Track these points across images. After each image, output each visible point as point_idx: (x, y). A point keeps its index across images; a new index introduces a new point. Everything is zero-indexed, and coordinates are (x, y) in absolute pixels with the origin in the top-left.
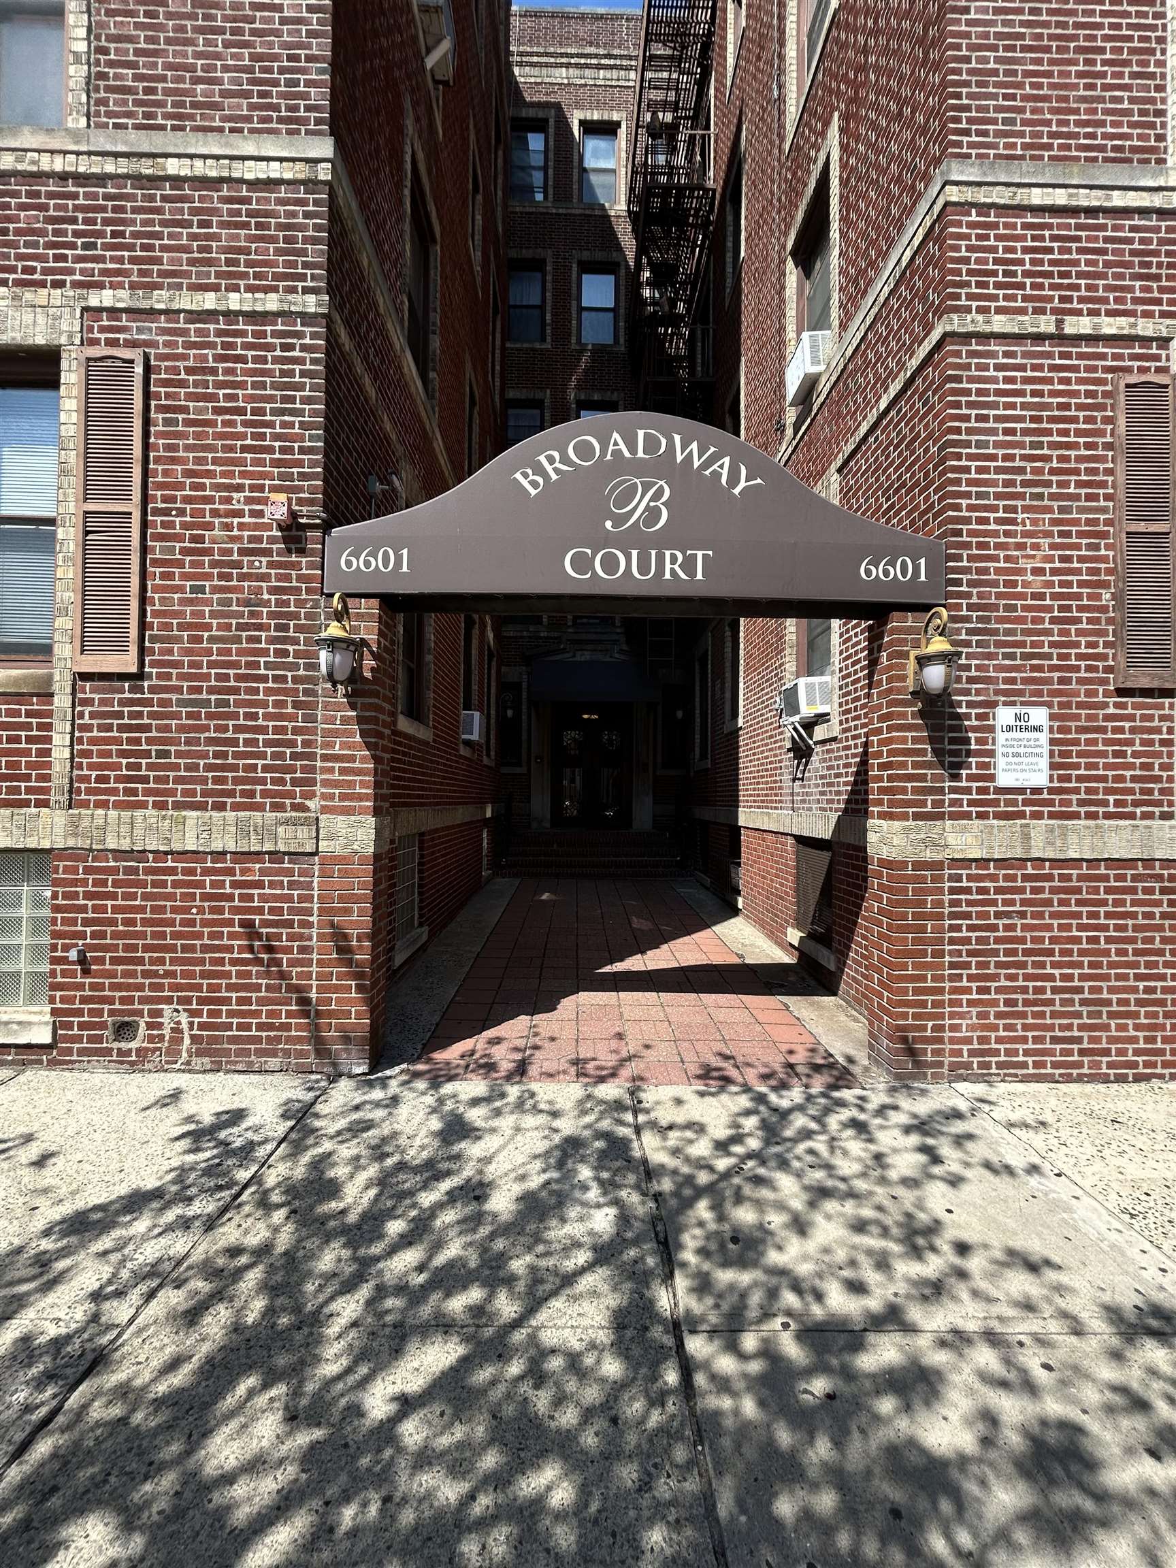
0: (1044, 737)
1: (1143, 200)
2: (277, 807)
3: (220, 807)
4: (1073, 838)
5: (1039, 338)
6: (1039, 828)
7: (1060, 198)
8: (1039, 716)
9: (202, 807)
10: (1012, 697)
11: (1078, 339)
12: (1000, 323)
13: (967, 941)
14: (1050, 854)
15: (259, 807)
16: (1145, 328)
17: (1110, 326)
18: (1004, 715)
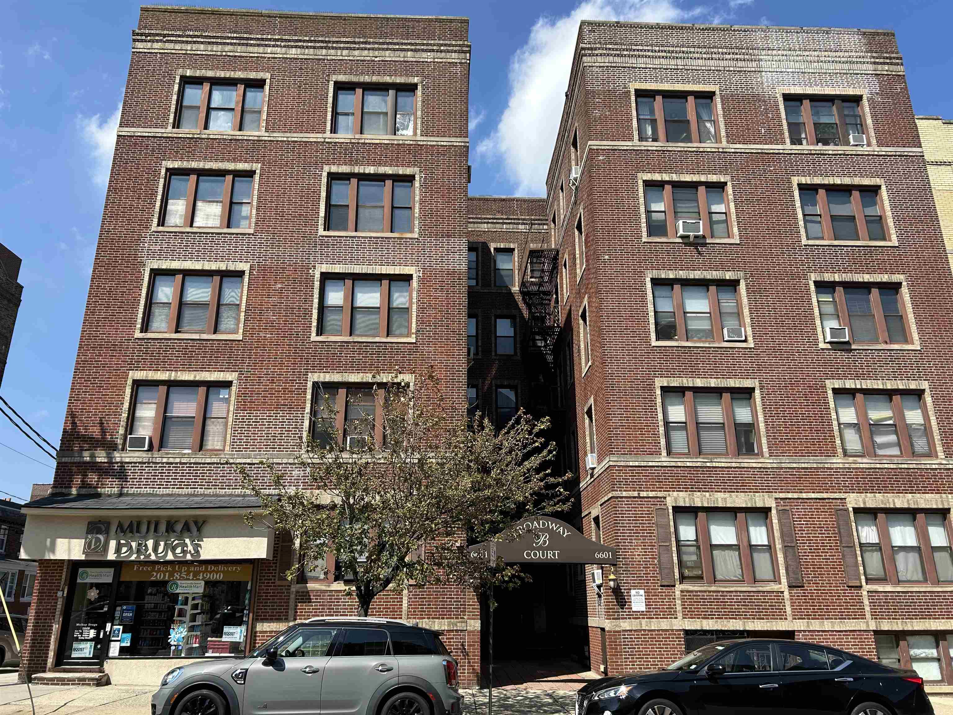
0: (644, 598)
1: (657, 464)
2: (457, 618)
3: (443, 618)
4: (653, 624)
5: (635, 497)
6: (644, 621)
7: (637, 464)
8: (642, 592)
9: (438, 618)
10: (635, 587)
11: (643, 497)
12: (624, 494)
13: (628, 652)
14: (647, 628)
15: (453, 618)
16: (660, 494)
17: (651, 494)
18: (633, 592)
